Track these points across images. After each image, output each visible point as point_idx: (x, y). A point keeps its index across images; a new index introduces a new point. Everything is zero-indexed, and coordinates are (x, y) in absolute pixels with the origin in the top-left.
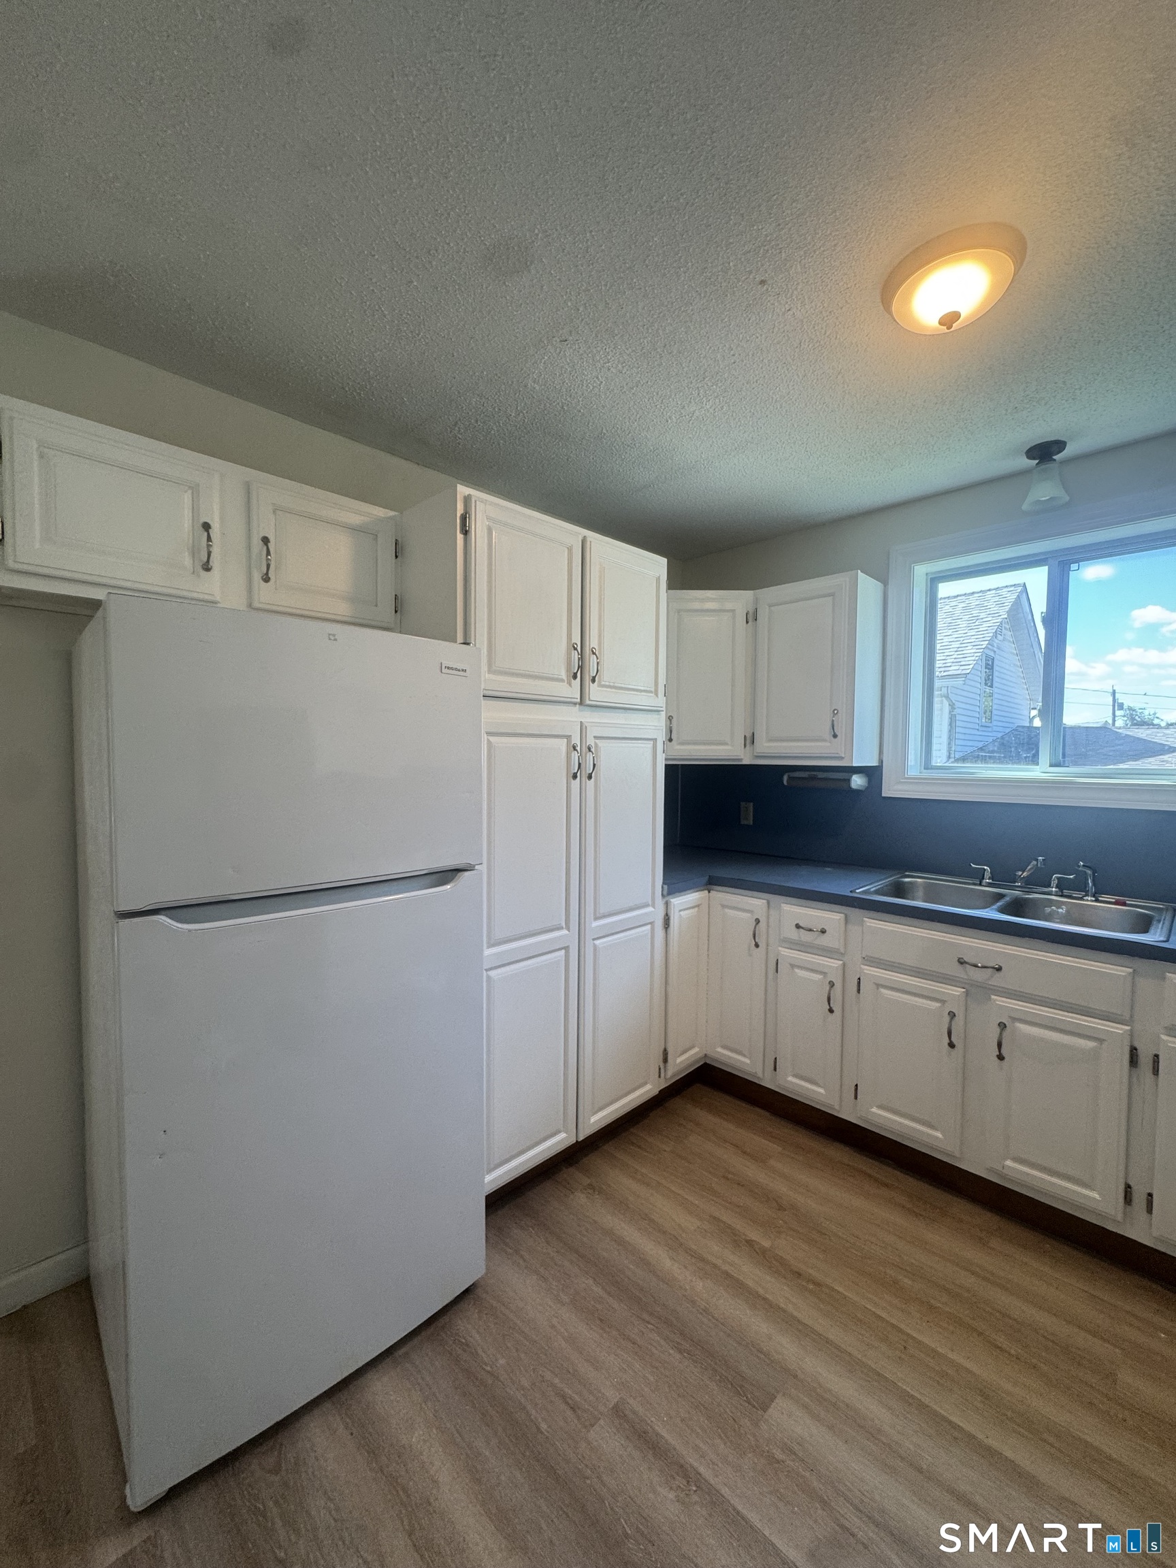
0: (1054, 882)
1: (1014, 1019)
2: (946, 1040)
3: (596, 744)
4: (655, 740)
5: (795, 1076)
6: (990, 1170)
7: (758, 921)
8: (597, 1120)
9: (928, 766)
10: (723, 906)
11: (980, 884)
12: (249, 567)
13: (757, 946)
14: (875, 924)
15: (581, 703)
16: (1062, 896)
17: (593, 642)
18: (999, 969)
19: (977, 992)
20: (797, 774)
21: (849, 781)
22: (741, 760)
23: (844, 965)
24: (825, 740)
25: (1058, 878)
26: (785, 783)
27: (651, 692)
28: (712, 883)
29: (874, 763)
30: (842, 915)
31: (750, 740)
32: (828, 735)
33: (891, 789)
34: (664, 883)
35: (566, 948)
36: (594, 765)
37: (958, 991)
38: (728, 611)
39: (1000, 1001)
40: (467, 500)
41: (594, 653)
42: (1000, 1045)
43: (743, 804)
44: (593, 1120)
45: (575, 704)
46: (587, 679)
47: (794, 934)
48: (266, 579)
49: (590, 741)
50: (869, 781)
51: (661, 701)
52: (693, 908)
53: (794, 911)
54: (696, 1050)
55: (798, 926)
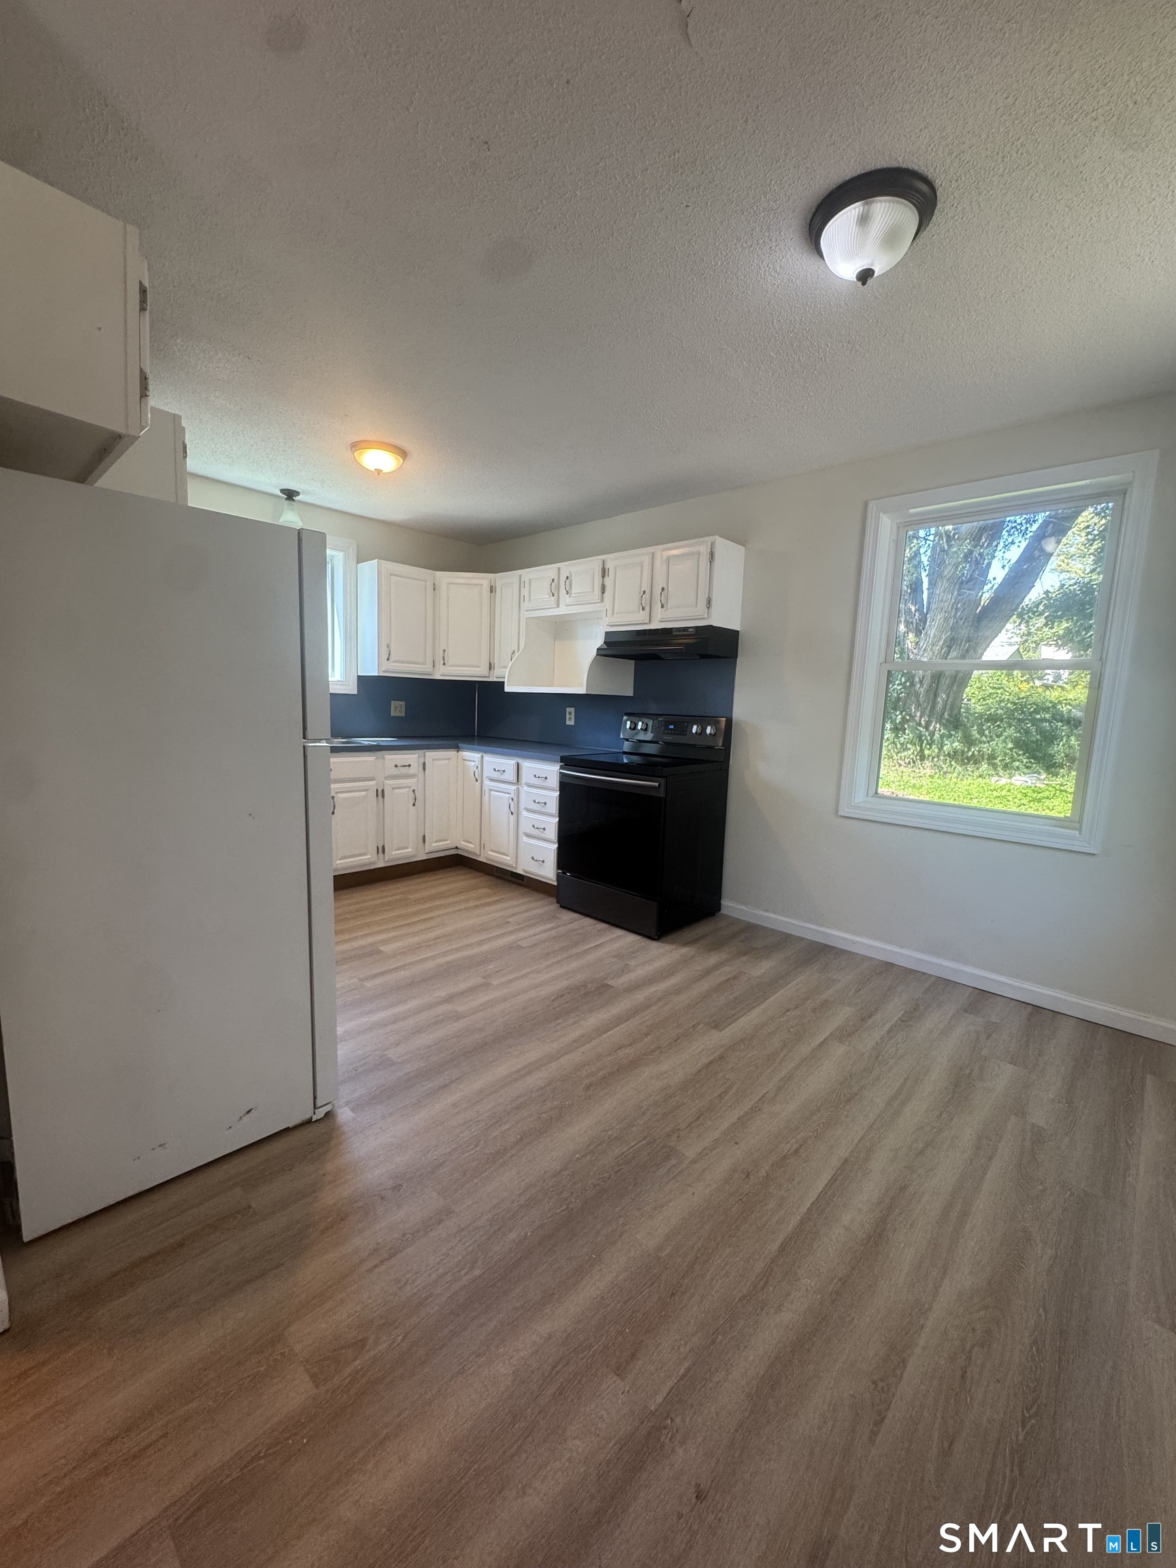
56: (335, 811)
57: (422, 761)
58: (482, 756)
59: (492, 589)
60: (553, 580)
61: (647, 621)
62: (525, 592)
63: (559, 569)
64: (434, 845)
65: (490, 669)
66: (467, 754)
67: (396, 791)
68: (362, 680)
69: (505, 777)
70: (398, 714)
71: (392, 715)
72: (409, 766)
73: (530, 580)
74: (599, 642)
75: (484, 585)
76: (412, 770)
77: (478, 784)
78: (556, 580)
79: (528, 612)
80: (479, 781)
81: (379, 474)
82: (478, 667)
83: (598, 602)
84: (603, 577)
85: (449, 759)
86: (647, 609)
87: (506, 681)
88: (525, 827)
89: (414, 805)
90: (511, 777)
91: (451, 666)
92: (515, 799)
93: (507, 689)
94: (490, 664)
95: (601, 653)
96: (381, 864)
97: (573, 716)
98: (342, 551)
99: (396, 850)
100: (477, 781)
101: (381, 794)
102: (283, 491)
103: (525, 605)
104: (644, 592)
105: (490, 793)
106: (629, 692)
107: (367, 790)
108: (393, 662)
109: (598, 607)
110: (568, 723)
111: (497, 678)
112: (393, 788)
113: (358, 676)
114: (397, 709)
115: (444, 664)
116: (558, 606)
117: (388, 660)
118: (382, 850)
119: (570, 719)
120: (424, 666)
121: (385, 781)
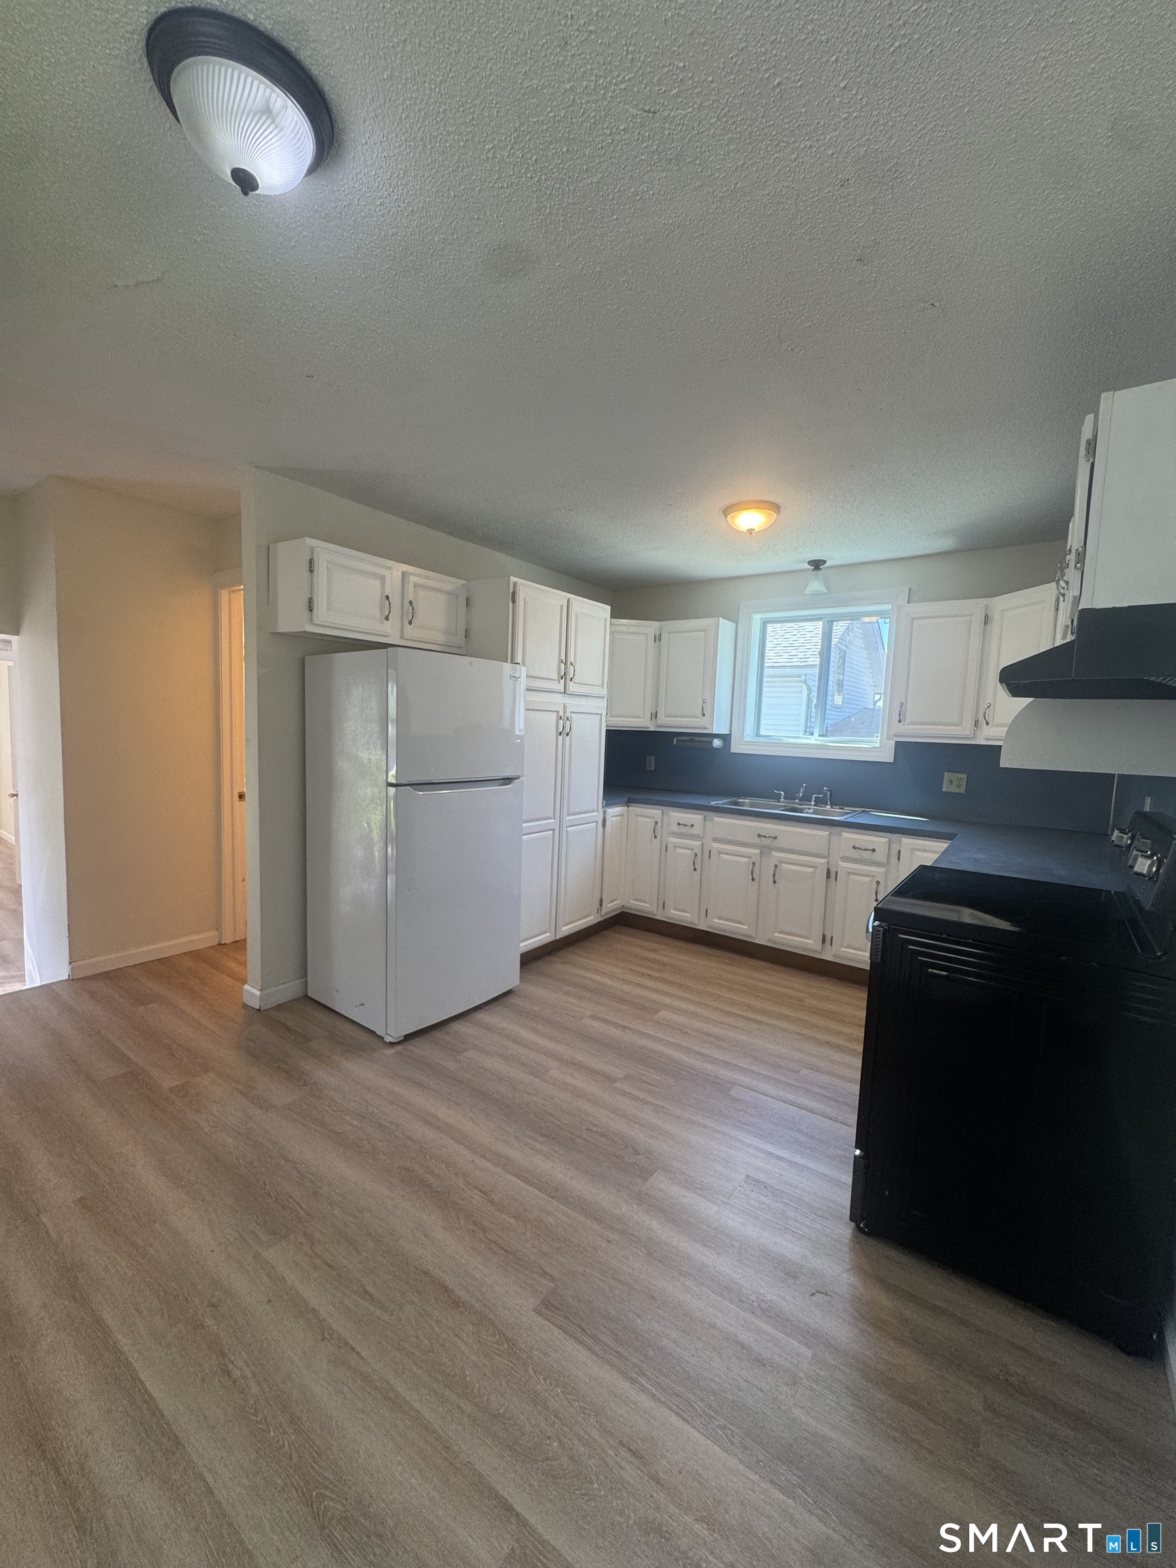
0: (813, 799)
1: (781, 862)
2: (751, 877)
3: (571, 716)
4: (601, 714)
5: (675, 909)
6: (769, 940)
7: (656, 823)
8: (566, 930)
9: (758, 735)
10: (636, 816)
11: (779, 802)
12: (402, 618)
13: (656, 837)
14: (719, 820)
15: (564, 693)
16: (817, 806)
17: (571, 658)
18: (776, 838)
19: (765, 851)
20: (683, 738)
21: (712, 742)
22: (648, 728)
23: (703, 845)
24: (698, 718)
25: (816, 798)
26: (675, 743)
27: (599, 686)
28: (629, 802)
29: (726, 732)
30: (702, 816)
31: (655, 716)
32: (700, 716)
33: (736, 748)
34: (603, 799)
35: (553, 830)
36: (571, 728)
37: (756, 851)
38: (643, 634)
39: (775, 854)
40: (515, 584)
41: (572, 664)
42: (774, 876)
43: (648, 756)
44: (564, 929)
45: (561, 693)
46: (568, 679)
47: (675, 828)
48: (410, 623)
49: (568, 714)
50: (724, 743)
51: (604, 692)
52: (617, 816)
53: (677, 815)
54: (618, 902)
55: (679, 824)
56: (776, 879)
57: (896, 848)
67: (852, 876)
68: (900, 746)
70: (954, 789)
71: (944, 790)
72: (874, 850)
76: (877, 857)
81: (751, 534)
91: (996, 726)
96: (828, 957)
99: (846, 947)
101: (833, 875)
102: (810, 563)
107: (816, 867)
108: (908, 724)
112: (850, 874)
113: (895, 741)
114: (951, 783)
115: (988, 724)
117: (900, 721)
118: (829, 940)
120: (958, 728)
121: (840, 862)
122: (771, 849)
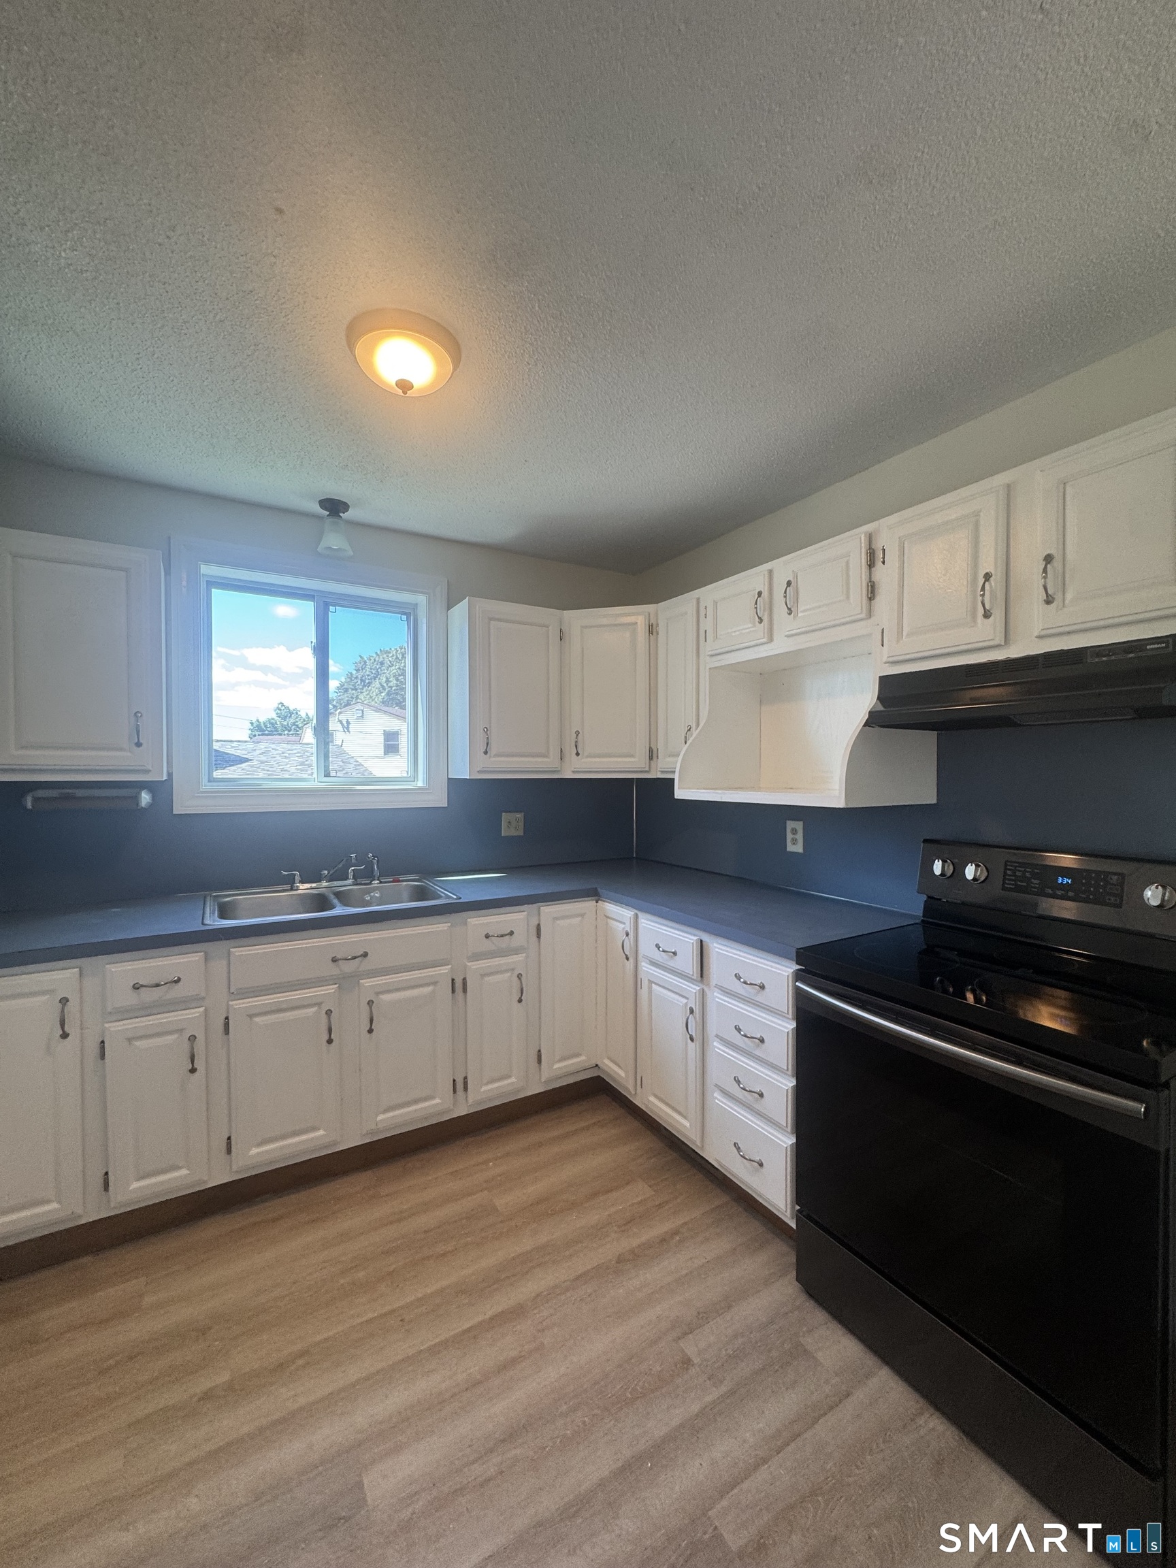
1: (380, 993)
2: (326, 1038)
6: (367, 1134)
7: (62, 1002)
9: (210, 779)
13: (66, 1035)
14: (240, 951)
16: (357, 884)
18: (367, 955)
19: (346, 983)
21: (135, 798)
23: (207, 1013)
24: (123, 749)
25: (353, 870)
26: (29, 805)
29: (156, 775)
30: (198, 954)
33: (184, 805)
37: (332, 989)
42: (369, 1020)
50: (153, 798)
53: (124, 970)
56: (373, 1025)
57: (534, 922)
58: (636, 916)
59: (652, 630)
60: (760, 594)
61: (999, 639)
62: (707, 624)
63: (770, 572)
64: (557, 1066)
65: (651, 758)
66: (611, 908)
67: (486, 979)
68: (455, 785)
69: (676, 963)
70: (513, 833)
71: (503, 834)
72: (511, 933)
73: (716, 603)
74: (866, 700)
75: (639, 624)
76: (517, 941)
77: (630, 965)
78: (765, 594)
79: (714, 658)
80: (631, 960)
82: (632, 756)
83: (862, 620)
84: (871, 565)
85: (583, 915)
86: (998, 615)
87: (676, 777)
88: (717, 1074)
89: (520, 1001)
90: (691, 966)
91: (589, 756)
92: (697, 1011)
93: (680, 794)
94: (651, 751)
95: (874, 720)
96: (462, 1111)
97: (800, 836)
98: (422, 593)
99: (489, 1083)
100: (627, 959)
101: (459, 987)
102: (323, 503)
103: (708, 648)
104: (987, 577)
105: (650, 988)
106: (928, 795)
107: (435, 983)
108: (497, 755)
109: (861, 628)
110: (791, 848)
111: (662, 772)
112: (483, 976)
113: (448, 778)
114: (512, 825)
115: (578, 754)
116: (771, 640)
117: (486, 753)
118: (460, 1086)
119: (794, 841)
120: (546, 760)
121: (469, 964)
122: (356, 977)
